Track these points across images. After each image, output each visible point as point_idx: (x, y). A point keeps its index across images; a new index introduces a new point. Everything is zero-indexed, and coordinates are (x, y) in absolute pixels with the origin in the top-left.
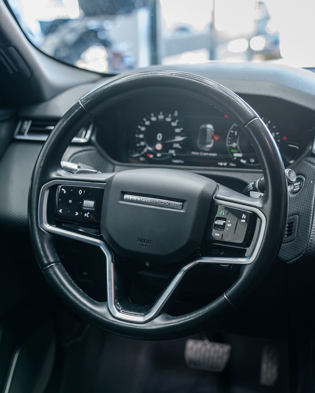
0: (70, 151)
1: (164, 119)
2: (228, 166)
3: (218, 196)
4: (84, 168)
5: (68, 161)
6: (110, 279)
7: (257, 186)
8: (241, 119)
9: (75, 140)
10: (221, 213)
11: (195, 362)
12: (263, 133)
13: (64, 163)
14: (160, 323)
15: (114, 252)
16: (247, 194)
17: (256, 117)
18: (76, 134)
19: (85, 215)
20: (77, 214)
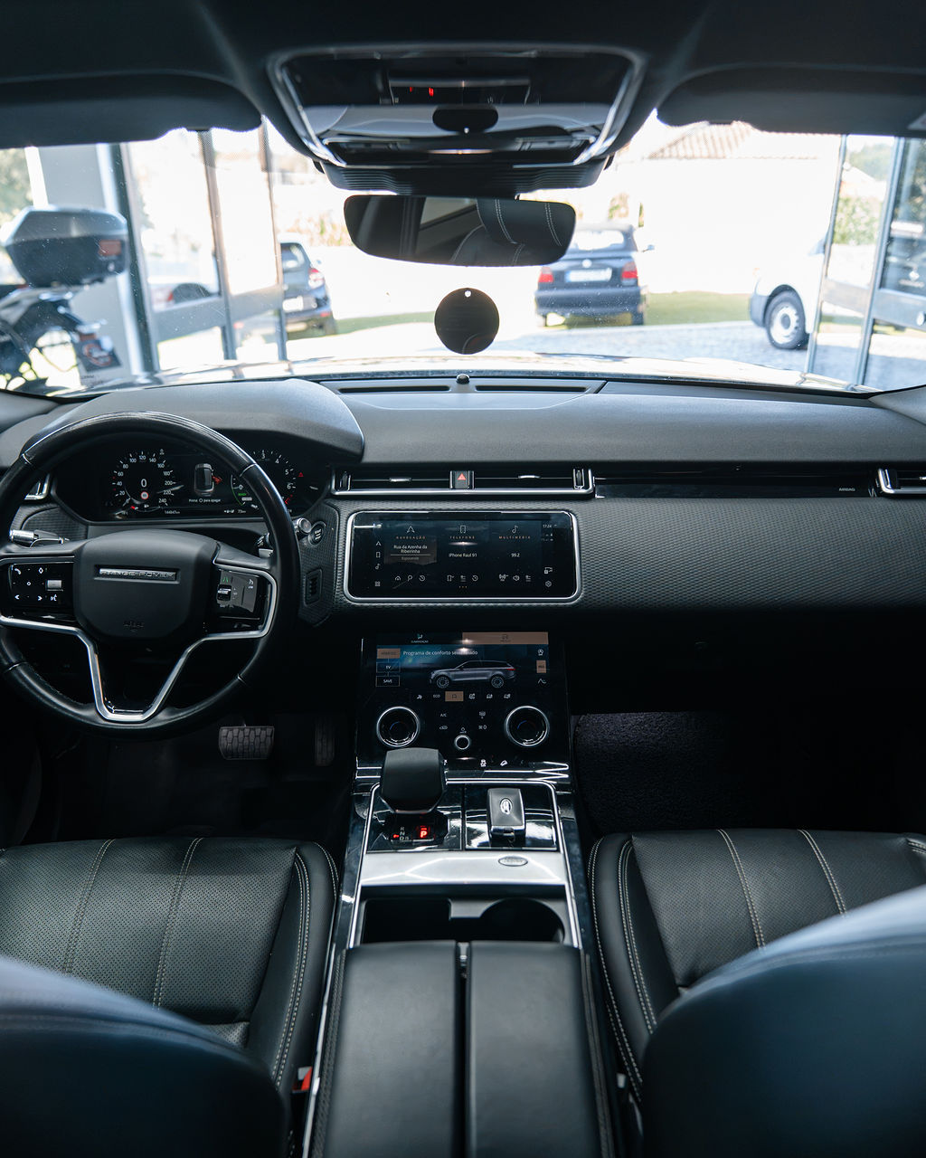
0: (23, 513)
1: (147, 460)
2: (236, 514)
3: (219, 559)
4: (44, 536)
5: (21, 529)
6: (95, 675)
7: (267, 540)
8: (234, 467)
9: (29, 497)
10: (224, 580)
11: (230, 753)
12: (262, 483)
13: (14, 533)
14: (164, 718)
15: (96, 640)
16: (256, 554)
17: (252, 463)
18: (31, 490)
19: (52, 598)
20: (40, 598)
